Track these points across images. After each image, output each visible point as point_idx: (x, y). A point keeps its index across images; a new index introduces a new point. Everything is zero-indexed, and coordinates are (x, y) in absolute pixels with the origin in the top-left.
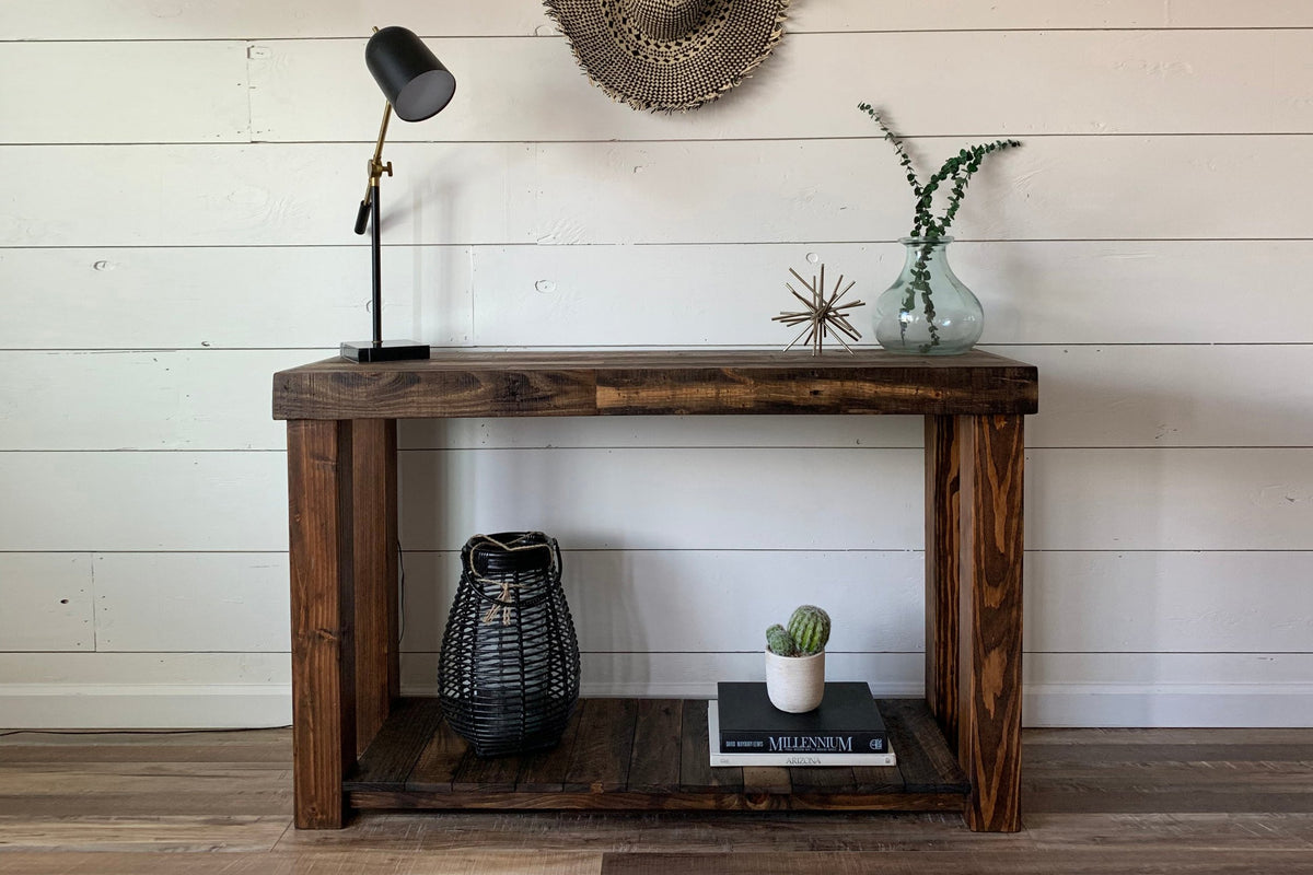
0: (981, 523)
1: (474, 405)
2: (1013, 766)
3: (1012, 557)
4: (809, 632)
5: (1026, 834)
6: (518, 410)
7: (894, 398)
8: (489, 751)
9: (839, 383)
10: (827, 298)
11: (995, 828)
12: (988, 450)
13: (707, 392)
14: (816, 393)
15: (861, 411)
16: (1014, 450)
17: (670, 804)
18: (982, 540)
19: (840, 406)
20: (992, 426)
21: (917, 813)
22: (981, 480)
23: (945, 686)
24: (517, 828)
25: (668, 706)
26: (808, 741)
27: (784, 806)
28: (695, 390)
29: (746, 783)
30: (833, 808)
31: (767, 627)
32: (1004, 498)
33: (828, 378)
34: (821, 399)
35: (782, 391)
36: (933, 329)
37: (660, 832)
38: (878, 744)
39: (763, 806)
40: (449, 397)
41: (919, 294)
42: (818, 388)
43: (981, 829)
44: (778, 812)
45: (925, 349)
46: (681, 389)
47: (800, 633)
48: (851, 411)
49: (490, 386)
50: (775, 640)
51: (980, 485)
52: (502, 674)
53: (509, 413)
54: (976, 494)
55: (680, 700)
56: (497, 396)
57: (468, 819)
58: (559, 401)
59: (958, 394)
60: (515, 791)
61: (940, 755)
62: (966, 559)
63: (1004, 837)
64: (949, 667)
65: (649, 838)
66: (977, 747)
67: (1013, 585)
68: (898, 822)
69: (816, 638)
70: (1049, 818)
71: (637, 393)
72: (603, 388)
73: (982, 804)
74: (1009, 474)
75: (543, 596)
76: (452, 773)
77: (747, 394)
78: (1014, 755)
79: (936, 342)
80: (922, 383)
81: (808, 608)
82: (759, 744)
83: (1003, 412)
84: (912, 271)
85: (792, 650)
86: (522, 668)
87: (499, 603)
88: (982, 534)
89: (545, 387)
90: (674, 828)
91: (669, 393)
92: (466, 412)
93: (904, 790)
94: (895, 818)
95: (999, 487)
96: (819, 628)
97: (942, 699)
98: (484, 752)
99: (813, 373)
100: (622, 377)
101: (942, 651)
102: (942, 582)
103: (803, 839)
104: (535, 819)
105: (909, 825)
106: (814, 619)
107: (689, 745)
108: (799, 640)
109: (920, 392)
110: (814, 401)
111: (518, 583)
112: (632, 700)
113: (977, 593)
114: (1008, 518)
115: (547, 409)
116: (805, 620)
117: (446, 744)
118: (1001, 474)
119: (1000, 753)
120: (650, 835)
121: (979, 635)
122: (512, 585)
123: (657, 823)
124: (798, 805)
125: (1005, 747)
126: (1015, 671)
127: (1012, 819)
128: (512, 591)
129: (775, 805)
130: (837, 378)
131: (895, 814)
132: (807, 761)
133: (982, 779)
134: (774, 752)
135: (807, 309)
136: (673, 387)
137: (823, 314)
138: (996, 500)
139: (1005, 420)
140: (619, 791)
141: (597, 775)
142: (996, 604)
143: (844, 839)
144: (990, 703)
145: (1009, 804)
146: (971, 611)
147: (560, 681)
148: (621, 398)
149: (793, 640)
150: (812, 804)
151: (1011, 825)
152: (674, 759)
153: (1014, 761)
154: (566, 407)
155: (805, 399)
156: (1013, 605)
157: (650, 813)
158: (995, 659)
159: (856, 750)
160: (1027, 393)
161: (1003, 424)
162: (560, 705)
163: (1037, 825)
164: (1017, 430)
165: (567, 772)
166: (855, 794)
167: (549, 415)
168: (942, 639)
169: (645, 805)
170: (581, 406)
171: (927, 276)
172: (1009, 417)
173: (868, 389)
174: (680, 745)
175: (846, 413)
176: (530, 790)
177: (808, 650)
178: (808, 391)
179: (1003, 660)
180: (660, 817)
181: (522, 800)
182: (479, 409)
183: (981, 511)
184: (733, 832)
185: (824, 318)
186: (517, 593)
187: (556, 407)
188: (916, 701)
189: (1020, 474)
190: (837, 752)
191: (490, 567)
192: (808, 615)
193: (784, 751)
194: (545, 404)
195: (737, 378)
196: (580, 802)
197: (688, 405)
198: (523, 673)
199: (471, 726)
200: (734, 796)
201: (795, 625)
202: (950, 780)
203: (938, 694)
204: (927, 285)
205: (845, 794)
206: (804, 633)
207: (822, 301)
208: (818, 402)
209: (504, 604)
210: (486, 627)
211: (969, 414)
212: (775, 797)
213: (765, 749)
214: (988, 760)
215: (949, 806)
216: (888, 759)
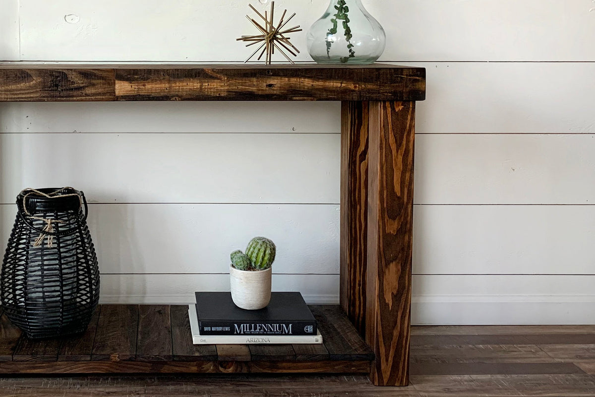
0: (385, 176)
1: (28, 93)
2: (404, 342)
3: (405, 200)
4: (261, 254)
5: (412, 386)
6: (60, 97)
7: (325, 89)
8: (37, 335)
9: (287, 79)
10: (276, 25)
11: (391, 383)
12: (390, 126)
13: (194, 85)
14: (270, 86)
15: (301, 98)
16: (408, 125)
17: (166, 369)
18: (385, 188)
19: (288, 95)
20: (393, 109)
21: (337, 375)
22: (384, 145)
23: (354, 294)
24: (59, 386)
25: (160, 310)
26: (261, 327)
27: (245, 370)
28: (185, 84)
29: (219, 354)
30: (280, 371)
31: (231, 252)
32: (400, 158)
33: (279, 76)
34: (274, 90)
35: (247, 84)
36: (350, 46)
37: (159, 388)
38: (310, 329)
39: (230, 370)
40: (10, 87)
41: (340, 22)
42: (272, 82)
43: (381, 384)
44: (241, 375)
45: (345, 60)
46: (175, 83)
47: (254, 255)
48: (294, 98)
49: (40, 80)
50: (237, 260)
51: (384, 150)
52: (43, 287)
53: (54, 98)
54: (381, 155)
55: (168, 306)
56: (44, 87)
57: (23, 381)
58: (89, 91)
59: (370, 86)
60: (57, 361)
61: (353, 337)
62: (373, 201)
63: (397, 389)
64: (357, 282)
65: (151, 391)
66: (380, 329)
67: (406, 218)
68: (324, 381)
69: (266, 258)
70: (427, 378)
71: (144, 85)
72: (120, 82)
73: (383, 367)
74: (404, 142)
75: (75, 229)
76: (12, 349)
77: (222, 86)
78: (405, 334)
79: (352, 55)
80: (345, 79)
81: (260, 239)
82: (227, 329)
83: (401, 99)
84: (336, 7)
85: (249, 266)
86: (61, 282)
87: (44, 232)
88: (385, 183)
89: (79, 81)
90: (168, 385)
91: (167, 85)
92: (22, 98)
93: (329, 359)
94: (321, 378)
95: (397, 152)
96: (268, 252)
97: (352, 303)
98: (34, 336)
99: (268, 72)
100: (134, 74)
101: (352, 270)
102: (353, 223)
103: (259, 391)
104: (71, 381)
105: (331, 383)
106: (265, 245)
107: (177, 331)
108: (254, 259)
109: (343, 85)
110: (268, 91)
111: (58, 219)
112: (135, 305)
113: (381, 224)
114: (403, 173)
115: (81, 96)
116: (259, 246)
117: (5, 333)
118: (398, 142)
119: (396, 333)
120: (153, 389)
121: (382, 253)
122: (54, 221)
123: (156, 382)
124: (255, 369)
125: (399, 328)
126: (407, 277)
127: (402, 378)
128: (53, 225)
129: (239, 369)
130: (285, 76)
131: (321, 375)
132: (261, 340)
133: (383, 350)
134: (237, 334)
135: (260, 33)
136: (169, 81)
137: (272, 37)
138: (395, 160)
139: (402, 105)
140: (130, 360)
141: (114, 350)
142: (394, 231)
143: (287, 391)
144: (389, 299)
145: (401, 367)
146: (376, 236)
147: (87, 287)
148: (133, 89)
149: (250, 260)
150: (264, 369)
151: (402, 381)
152: (167, 340)
153: (405, 338)
154: (94, 95)
155: (262, 90)
156: (405, 232)
157: (151, 375)
158: (393, 271)
159: (294, 333)
160: (418, 86)
161: (401, 108)
162: (86, 309)
163: (418, 382)
164: (410, 112)
165: (93, 349)
166: (294, 362)
167: (82, 100)
168: (353, 262)
169: (147, 369)
170: (104, 94)
171: (347, 9)
172: (405, 102)
173: (307, 83)
174: (170, 332)
175: (291, 99)
176: (68, 359)
177: (260, 266)
178: (265, 84)
179: (399, 270)
180: (158, 379)
181: (62, 367)
182: (32, 96)
183: (384, 168)
184: (210, 388)
185: (273, 39)
186: (57, 227)
187: (87, 95)
188: (333, 306)
189: (412, 142)
190: (282, 335)
191: (37, 208)
192: (260, 242)
193: (245, 334)
194: (79, 93)
195: (215, 75)
196: (103, 368)
197: (180, 94)
198: (62, 286)
199: (25, 318)
200: (211, 363)
201: (252, 249)
202: (360, 351)
203: (350, 300)
204: (346, 16)
205: (289, 361)
206: (257, 254)
207: (272, 27)
208: (272, 92)
209: (48, 233)
210: (34, 250)
211: (377, 101)
212: (239, 363)
213: (231, 333)
214: (388, 337)
215: (359, 370)
216: (317, 339)
